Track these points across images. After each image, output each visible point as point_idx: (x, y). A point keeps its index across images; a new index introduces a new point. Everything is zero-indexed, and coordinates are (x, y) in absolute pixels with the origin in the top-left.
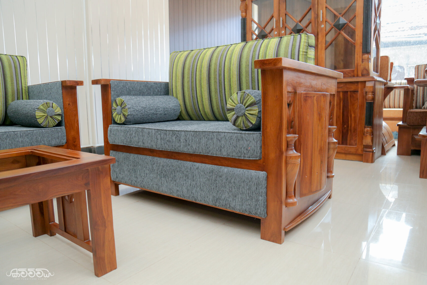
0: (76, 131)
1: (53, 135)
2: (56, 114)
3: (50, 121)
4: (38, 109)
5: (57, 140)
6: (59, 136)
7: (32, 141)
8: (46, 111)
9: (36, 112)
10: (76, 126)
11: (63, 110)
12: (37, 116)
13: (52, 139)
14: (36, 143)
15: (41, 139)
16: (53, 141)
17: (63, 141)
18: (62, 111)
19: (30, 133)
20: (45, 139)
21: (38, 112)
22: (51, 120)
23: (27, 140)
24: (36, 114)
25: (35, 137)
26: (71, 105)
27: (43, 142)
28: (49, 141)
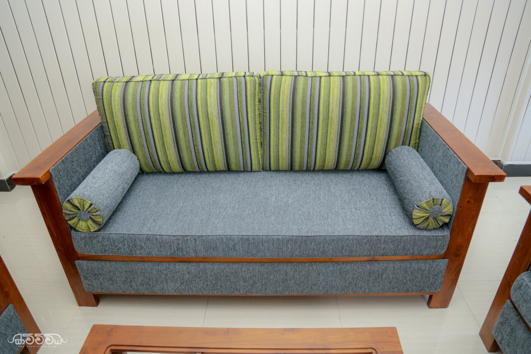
0: (467, 237)
1: (429, 243)
2: (443, 214)
3: (430, 224)
4: (418, 207)
5: (433, 250)
6: (436, 246)
7: (397, 249)
8: (429, 209)
9: (415, 210)
10: (469, 232)
11: (456, 208)
12: (414, 216)
13: (425, 248)
14: (402, 251)
15: (410, 248)
16: (427, 250)
17: (441, 251)
18: (453, 211)
19: (398, 239)
20: (416, 248)
21: (417, 211)
22: (433, 222)
23: (392, 247)
24: (414, 213)
25: (403, 244)
26: (471, 203)
27: (411, 251)
28: (421, 250)
